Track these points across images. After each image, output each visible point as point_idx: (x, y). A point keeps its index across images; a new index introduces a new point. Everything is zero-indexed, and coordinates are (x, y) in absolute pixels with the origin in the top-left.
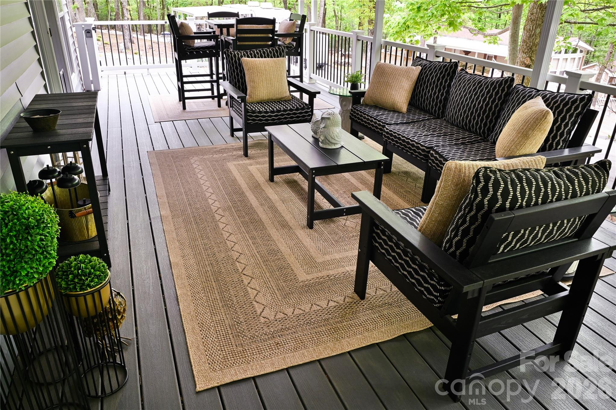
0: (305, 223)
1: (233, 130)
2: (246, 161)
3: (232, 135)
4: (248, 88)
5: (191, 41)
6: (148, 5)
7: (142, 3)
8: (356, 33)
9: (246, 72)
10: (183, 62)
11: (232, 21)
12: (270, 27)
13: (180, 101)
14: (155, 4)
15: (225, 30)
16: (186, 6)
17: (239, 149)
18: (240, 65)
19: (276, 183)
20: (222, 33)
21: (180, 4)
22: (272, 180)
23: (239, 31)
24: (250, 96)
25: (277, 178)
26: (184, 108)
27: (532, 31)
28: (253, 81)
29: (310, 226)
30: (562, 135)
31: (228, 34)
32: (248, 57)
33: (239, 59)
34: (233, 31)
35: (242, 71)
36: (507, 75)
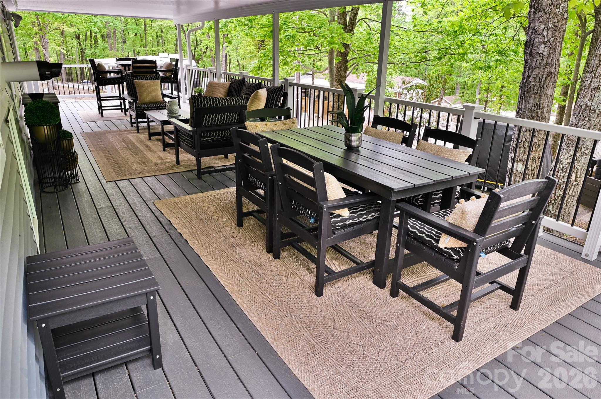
0: (162, 149)
1: (132, 123)
2: (139, 134)
3: (132, 126)
4: (138, 96)
5: (105, 75)
6: (67, 57)
7: (62, 56)
8: (210, 69)
9: (137, 88)
10: (100, 87)
11: (130, 62)
12: (154, 65)
13: (99, 113)
14: (74, 57)
15: (127, 67)
16: (103, 58)
17: (135, 130)
18: (133, 84)
19: (153, 140)
20: (125, 69)
21: (98, 56)
22: (150, 139)
23: (134, 68)
24: (139, 100)
25: (152, 138)
26: (102, 116)
27: (339, 68)
28: (141, 93)
29: (164, 150)
30: (273, 103)
31: (129, 70)
32: (138, 80)
33: (133, 81)
34: (131, 68)
35: (135, 88)
36: (260, 81)
